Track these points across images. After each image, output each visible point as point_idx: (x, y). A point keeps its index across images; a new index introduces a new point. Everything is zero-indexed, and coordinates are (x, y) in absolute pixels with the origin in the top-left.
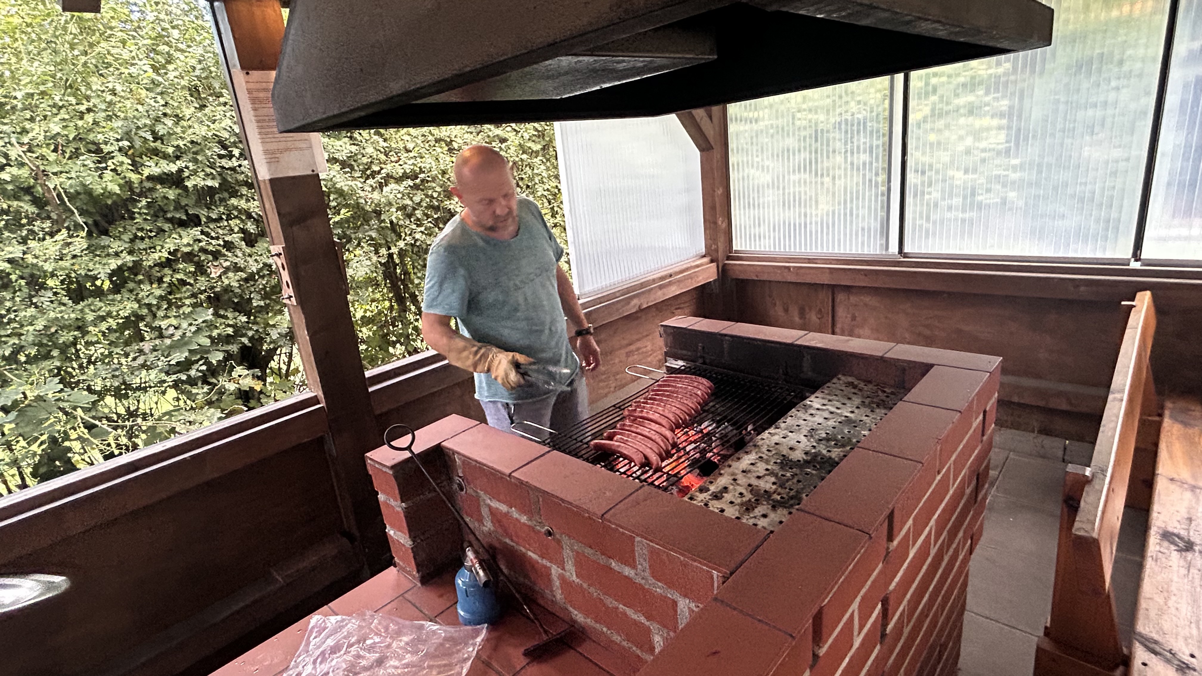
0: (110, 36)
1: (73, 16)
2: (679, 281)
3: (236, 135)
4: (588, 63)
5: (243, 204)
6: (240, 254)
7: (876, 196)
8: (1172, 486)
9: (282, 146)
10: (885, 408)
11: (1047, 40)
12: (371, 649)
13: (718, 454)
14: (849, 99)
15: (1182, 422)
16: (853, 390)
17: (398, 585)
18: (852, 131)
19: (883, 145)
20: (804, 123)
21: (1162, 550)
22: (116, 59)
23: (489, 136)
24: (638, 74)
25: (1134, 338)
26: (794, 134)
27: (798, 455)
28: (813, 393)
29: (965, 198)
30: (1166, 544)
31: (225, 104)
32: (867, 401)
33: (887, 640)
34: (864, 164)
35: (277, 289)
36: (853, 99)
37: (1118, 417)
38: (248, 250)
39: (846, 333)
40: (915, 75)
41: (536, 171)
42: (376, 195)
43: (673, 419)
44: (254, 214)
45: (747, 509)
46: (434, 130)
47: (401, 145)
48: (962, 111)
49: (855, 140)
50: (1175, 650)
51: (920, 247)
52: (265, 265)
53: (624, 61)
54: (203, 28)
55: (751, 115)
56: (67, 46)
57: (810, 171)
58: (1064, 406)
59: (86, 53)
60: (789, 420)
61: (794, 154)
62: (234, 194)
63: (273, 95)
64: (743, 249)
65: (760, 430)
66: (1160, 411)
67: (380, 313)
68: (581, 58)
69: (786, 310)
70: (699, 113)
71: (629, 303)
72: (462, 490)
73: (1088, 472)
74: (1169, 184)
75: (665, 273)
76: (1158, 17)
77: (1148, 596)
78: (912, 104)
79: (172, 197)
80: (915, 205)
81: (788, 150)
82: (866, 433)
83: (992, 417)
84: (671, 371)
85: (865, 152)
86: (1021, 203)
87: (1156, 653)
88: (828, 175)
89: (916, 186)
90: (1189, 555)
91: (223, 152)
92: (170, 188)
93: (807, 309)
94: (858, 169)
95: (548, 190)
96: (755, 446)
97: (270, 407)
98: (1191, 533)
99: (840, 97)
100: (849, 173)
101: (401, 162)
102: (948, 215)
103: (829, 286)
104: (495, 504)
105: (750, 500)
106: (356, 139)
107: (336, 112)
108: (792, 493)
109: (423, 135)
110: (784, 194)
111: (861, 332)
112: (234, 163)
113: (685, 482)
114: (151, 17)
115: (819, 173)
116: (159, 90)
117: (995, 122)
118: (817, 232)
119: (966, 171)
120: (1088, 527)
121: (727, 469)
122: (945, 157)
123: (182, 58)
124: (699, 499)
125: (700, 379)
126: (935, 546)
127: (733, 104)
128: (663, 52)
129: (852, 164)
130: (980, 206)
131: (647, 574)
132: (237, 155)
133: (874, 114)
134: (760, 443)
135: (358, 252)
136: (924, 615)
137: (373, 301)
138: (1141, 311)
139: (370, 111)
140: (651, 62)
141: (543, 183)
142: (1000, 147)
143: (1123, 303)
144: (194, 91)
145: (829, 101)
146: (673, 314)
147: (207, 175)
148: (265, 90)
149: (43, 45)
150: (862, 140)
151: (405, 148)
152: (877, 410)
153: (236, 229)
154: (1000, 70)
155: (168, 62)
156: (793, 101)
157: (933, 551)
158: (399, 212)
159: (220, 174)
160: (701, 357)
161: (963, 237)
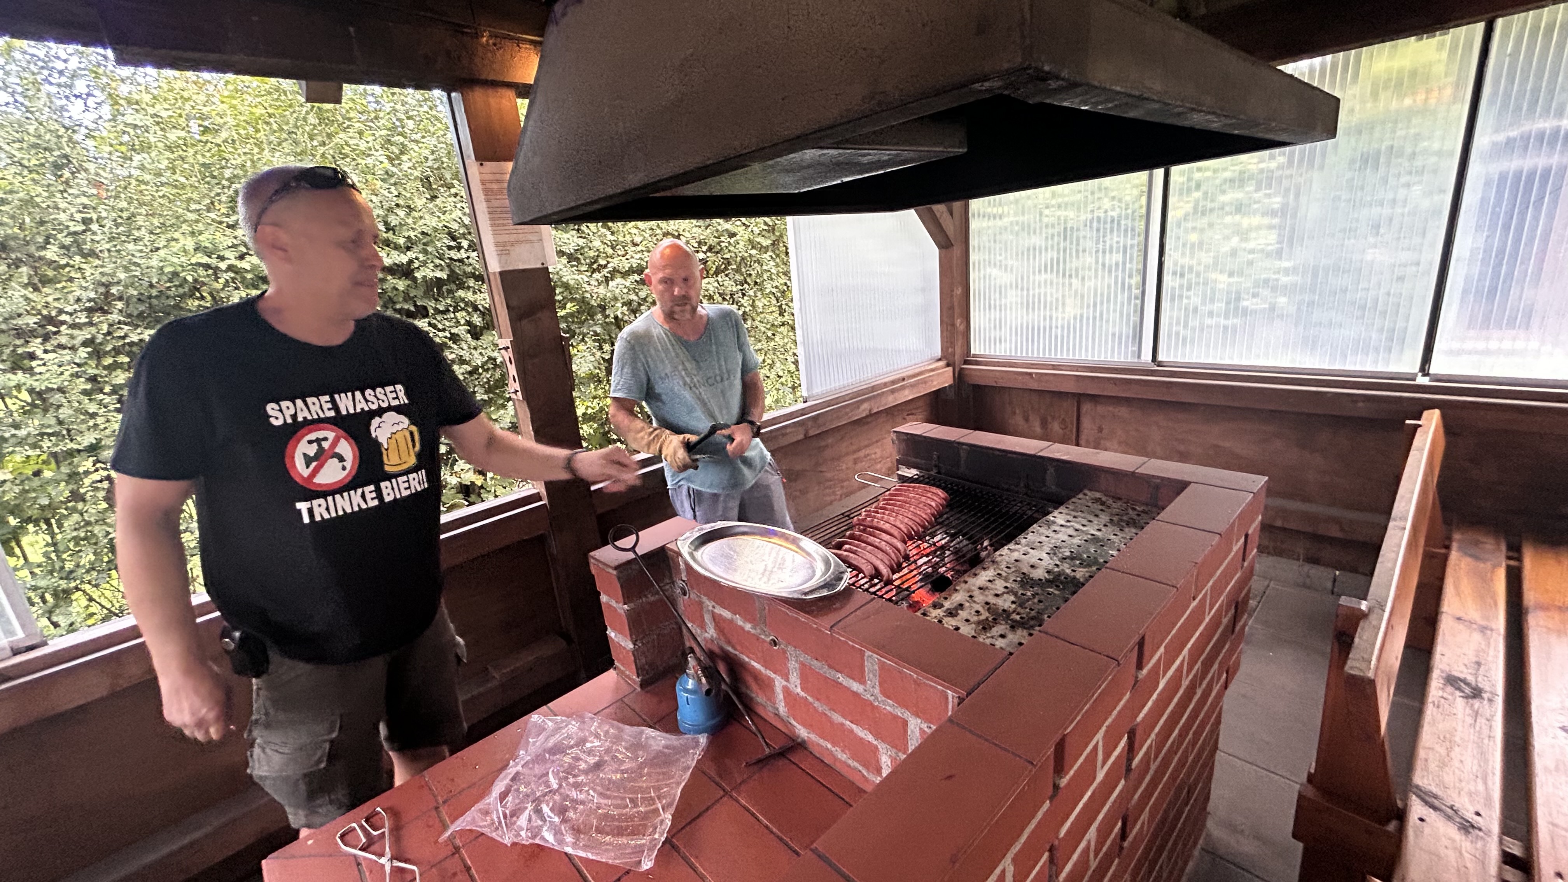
0: (348, 127)
1: (313, 107)
2: (912, 386)
3: (465, 226)
4: (832, 156)
5: (469, 296)
6: (465, 347)
7: (1129, 299)
8: (1461, 627)
9: (513, 238)
10: (1136, 527)
11: (1331, 132)
12: (590, 752)
13: (952, 569)
14: (1102, 195)
15: (1471, 556)
16: (1101, 507)
17: (617, 689)
18: (1105, 229)
19: (1138, 245)
20: (1052, 220)
21: (1445, 695)
22: (354, 150)
23: (717, 231)
24: (882, 168)
25: (1420, 461)
26: (1041, 233)
27: (1039, 574)
28: (1056, 508)
29: (1228, 303)
30: (1450, 689)
31: (456, 195)
32: (1115, 518)
33: (1133, 776)
34: (1117, 264)
35: (502, 383)
36: (1106, 196)
37: (1400, 546)
38: (473, 343)
39: (1092, 444)
40: (1176, 171)
41: (765, 267)
42: (602, 290)
43: (905, 531)
44: (480, 307)
45: (984, 628)
46: (663, 224)
47: (628, 238)
48: (1227, 209)
49: (1108, 239)
50: (1457, 806)
51: (1176, 356)
52: (490, 358)
53: (869, 154)
54: (437, 119)
55: (995, 210)
56: (306, 136)
57: (1058, 272)
58: (1335, 532)
59: (324, 144)
60: (1030, 536)
61: (1040, 253)
62: (462, 286)
63: (509, 186)
64: (982, 353)
65: (998, 545)
66: (1447, 543)
67: (601, 410)
68: (825, 151)
69: (1027, 420)
70: (939, 209)
71: (858, 407)
72: (685, 594)
73: (1364, 606)
74: (1465, 292)
75: (898, 376)
76: (1458, 106)
77: (1427, 745)
78: (1172, 200)
79: (401, 288)
80: (1172, 309)
81: (1035, 249)
82: (1114, 553)
83: (1255, 540)
84: (903, 479)
85: (1118, 252)
86: (1293, 309)
87: (1435, 808)
88: (1077, 276)
89: (1173, 289)
90: (1476, 703)
91: (452, 244)
92: (400, 278)
93: (1049, 418)
94: (1110, 271)
95: (777, 287)
96: (993, 562)
97: (490, 502)
98: (1480, 679)
99: (1093, 193)
100: (1100, 273)
101: (628, 256)
102: (1208, 321)
103: (1074, 394)
104: (719, 610)
105: (987, 619)
106: (583, 232)
107: (573, 204)
108: (1033, 613)
109: (652, 229)
110: (1028, 295)
111: (1108, 444)
112: (463, 254)
113: (915, 597)
114: (388, 108)
115: (1067, 274)
116: (392, 181)
117: (1266, 221)
118: (1062, 336)
119: (1231, 274)
120: (1363, 666)
121: (963, 585)
122: (1206, 258)
123: (416, 148)
124: (933, 615)
125: (934, 490)
126: (1187, 676)
127: (976, 200)
128: (911, 145)
129: (1104, 265)
130: (1245, 312)
131: (877, 691)
132: (466, 247)
133: (1129, 211)
134: (999, 559)
135: (582, 347)
136: (1172, 752)
137: (595, 398)
138: (1427, 432)
139: (607, 204)
140: (897, 155)
141: (772, 279)
142: (1270, 248)
143: (1408, 422)
144: (426, 181)
145: (1079, 196)
146: (905, 421)
147: (436, 266)
148: (499, 181)
149: (285, 136)
150: (1115, 239)
151: (632, 241)
152: (1127, 530)
153: (463, 322)
154: (1273, 165)
155: (402, 153)
156: (1041, 196)
157: (1185, 683)
158: (625, 308)
159: (449, 266)
160: (936, 466)
161: (1224, 345)
